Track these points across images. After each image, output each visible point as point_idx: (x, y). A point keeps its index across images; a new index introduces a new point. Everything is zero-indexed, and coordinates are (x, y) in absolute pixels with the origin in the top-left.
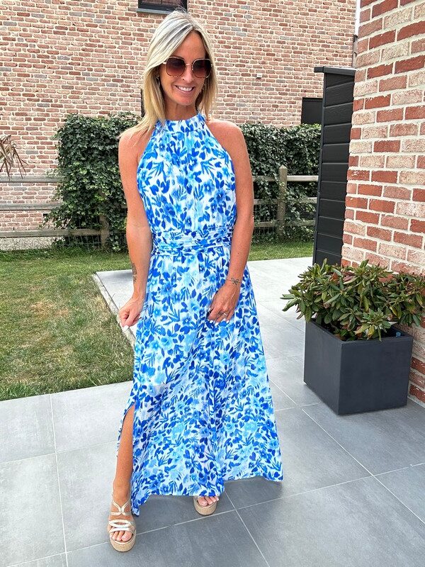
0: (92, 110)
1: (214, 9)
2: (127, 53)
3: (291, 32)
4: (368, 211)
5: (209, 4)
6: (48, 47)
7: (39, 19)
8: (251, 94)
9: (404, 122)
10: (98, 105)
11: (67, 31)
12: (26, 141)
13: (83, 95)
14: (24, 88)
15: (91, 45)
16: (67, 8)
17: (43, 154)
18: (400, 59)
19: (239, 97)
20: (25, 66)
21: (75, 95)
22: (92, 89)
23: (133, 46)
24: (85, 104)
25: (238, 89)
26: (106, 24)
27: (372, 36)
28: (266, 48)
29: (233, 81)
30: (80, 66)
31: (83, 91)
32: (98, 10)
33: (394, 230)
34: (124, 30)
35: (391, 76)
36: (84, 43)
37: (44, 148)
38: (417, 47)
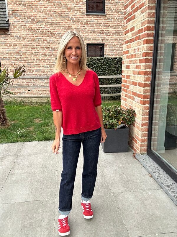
1: (115, 11)
2: (82, 30)
4: (125, 88)
6: (53, 30)
7: (50, 20)
9: (131, 59)
11: (60, 24)
12: (46, 64)
15: (69, 28)
16: (60, 15)
17: (51, 68)
18: (130, 39)
23: (84, 27)
27: (126, 30)
32: (71, 15)
33: (129, 95)
34: (81, 22)
35: (129, 44)
36: (66, 27)
37: (51, 66)
38: (133, 35)
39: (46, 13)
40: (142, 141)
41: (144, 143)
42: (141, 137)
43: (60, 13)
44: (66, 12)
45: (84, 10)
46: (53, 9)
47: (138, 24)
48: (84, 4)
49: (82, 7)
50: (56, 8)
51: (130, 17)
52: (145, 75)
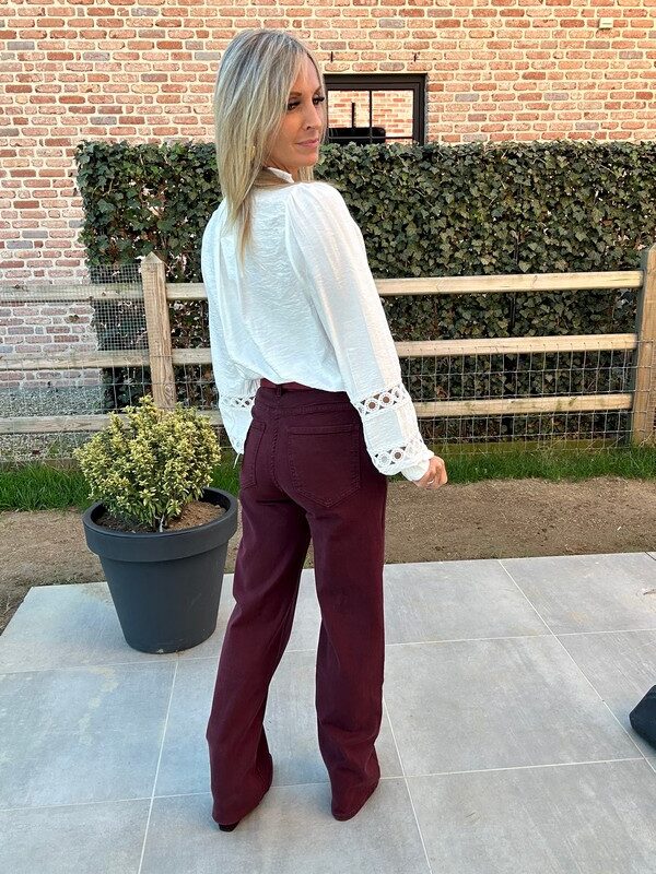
0: (206, 126)
8: (583, 69)
13: (189, 93)
14: (63, 84)
19: (553, 77)
20: (63, 34)
21: (171, 94)
24: (193, 114)
25: (552, 59)
29: (540, 41)
30: (182, 28)
31: (188, 84)
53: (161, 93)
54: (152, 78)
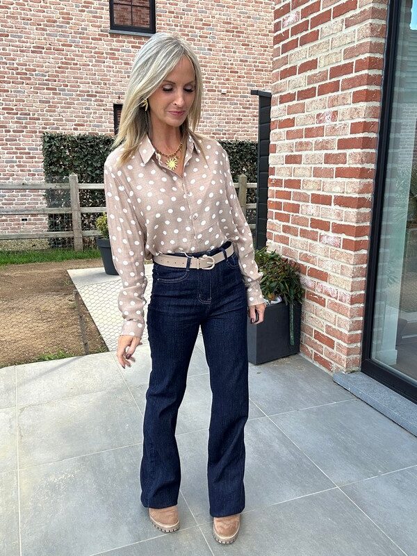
0: (67, 123)
1: (181, 30)
2: (101, 70)
3: (253, 51)
4: (282, 212)
5: (176, 26)
6: (26, 65)
7: (17, 39)
8: (216, 108)
9: (304, 140)
10: (73, 118)
11: (43, 51)
12: (6, 151)
13: (59, 108)
14: (4, 102)
15: (66, 63)
16: (44, 30)
17: (22, 163)
18: (300, 89)
19: (206, 111)
20: (5, 82)
21: (52, 109)
22: (68, 103)
23: (106, 64)
24: (61, 117)
25: (205, 104)
26: (81, 44)
27: (282, 69)
28: (230, 66)
30: (57, 82)
31: (59, 105)
32: (73, 31)
33: (300, 227)
34: (97, 50)
35: (295, 102)
36: (60, 61)
37: (23, 158)
38: (311, 80)
39: (5, 22)
40: (351, 340)
41: (354, 346)
42: (349, 331)
43: (42, 23)
44: (58, 24)
45: (105, 22)
46: (22, 12)
47: (330, 52)
48: (105, 7)
49: (98, 15)
50: (32, 12)
51: (299, 36)
52: (361, 177)
53: (47, 108)
54: (43, 102)
